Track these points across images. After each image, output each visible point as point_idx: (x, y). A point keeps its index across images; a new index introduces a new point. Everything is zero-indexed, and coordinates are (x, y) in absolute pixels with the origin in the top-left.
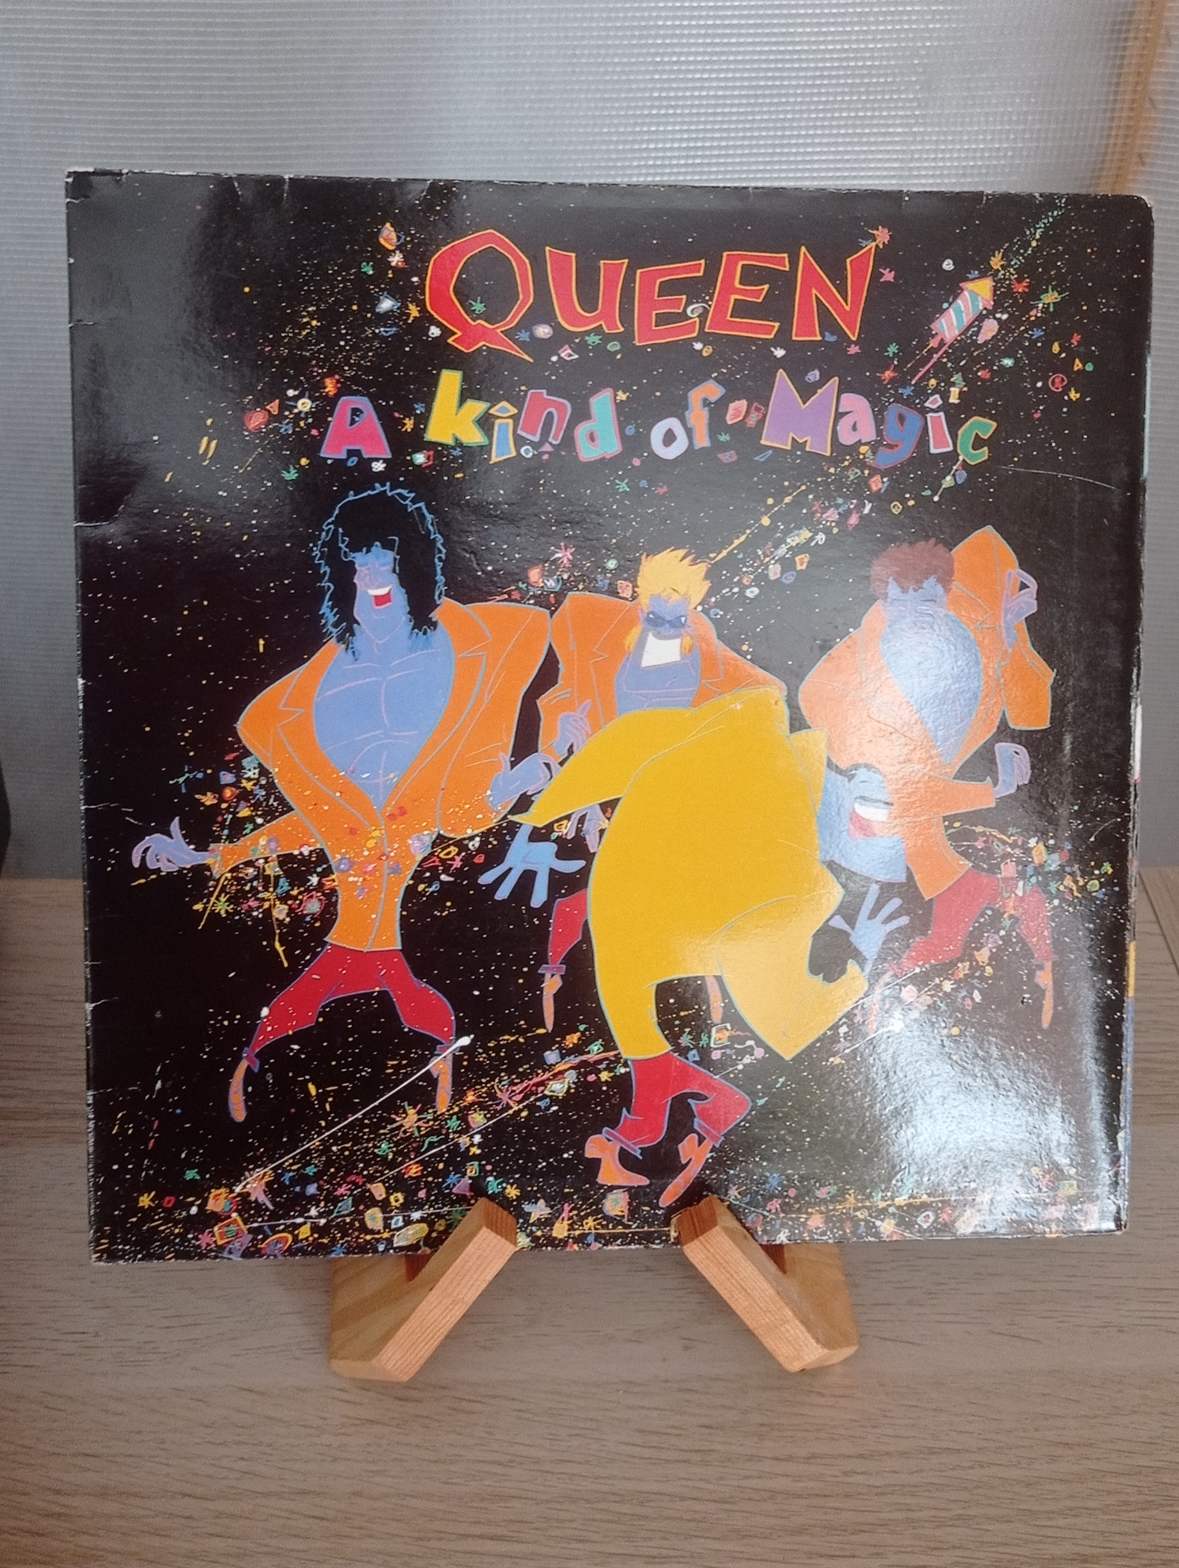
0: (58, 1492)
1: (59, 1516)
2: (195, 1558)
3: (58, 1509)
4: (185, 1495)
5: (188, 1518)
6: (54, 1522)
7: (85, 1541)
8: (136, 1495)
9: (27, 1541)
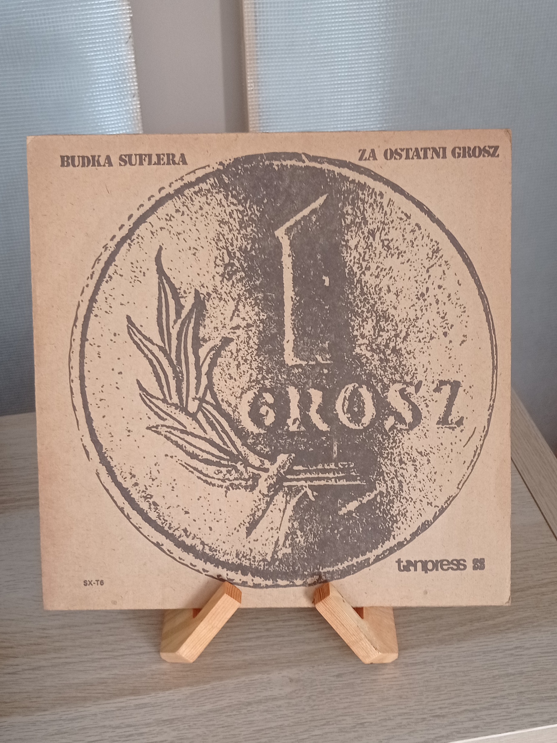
0: (44, 629)
1: (46, 637)
2: (103, 644)
3: (45, 635)
4: (96, 623)
5: (99, 631)
6: (43, 639)
7: (57, 644)
8: (76, 626)
9: (34, 647)
